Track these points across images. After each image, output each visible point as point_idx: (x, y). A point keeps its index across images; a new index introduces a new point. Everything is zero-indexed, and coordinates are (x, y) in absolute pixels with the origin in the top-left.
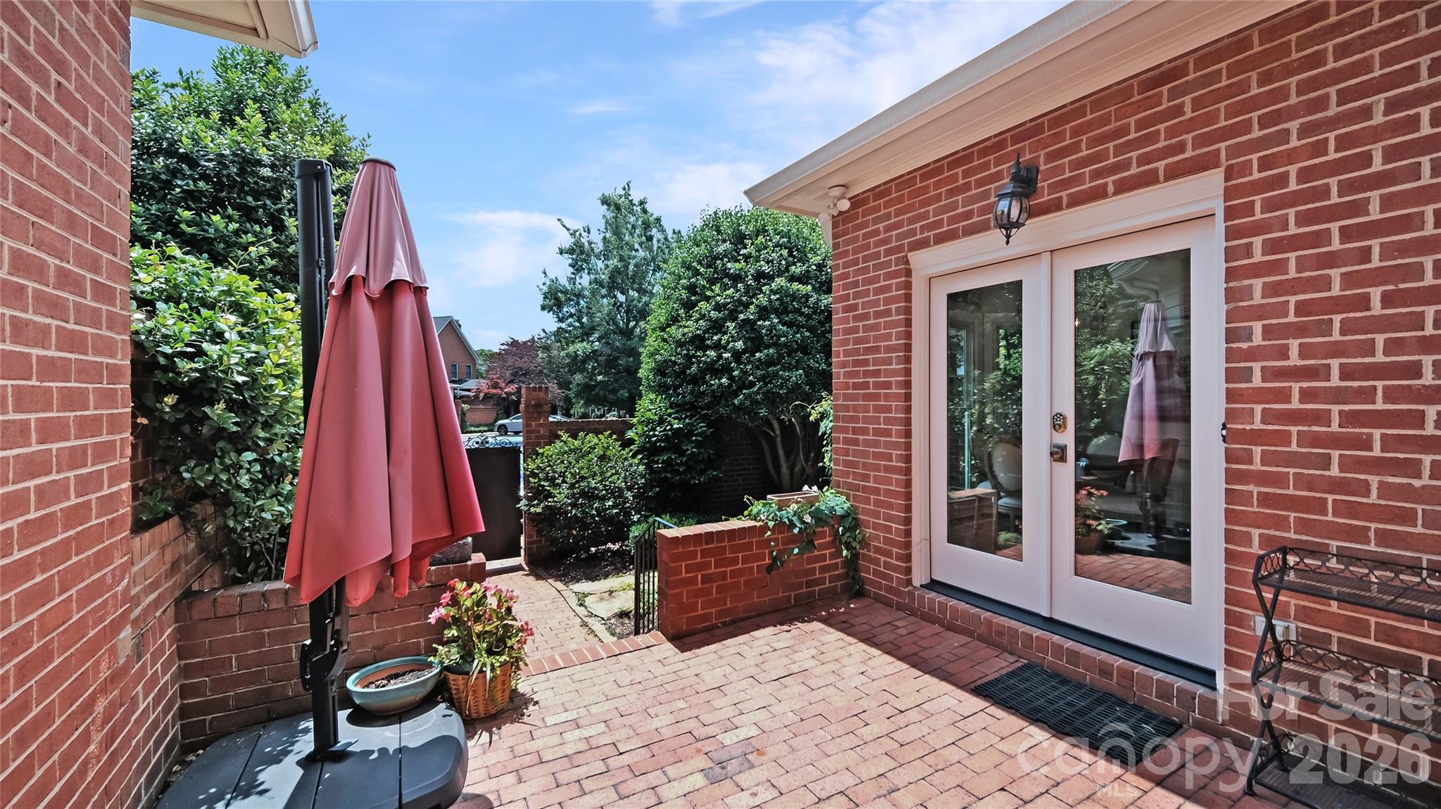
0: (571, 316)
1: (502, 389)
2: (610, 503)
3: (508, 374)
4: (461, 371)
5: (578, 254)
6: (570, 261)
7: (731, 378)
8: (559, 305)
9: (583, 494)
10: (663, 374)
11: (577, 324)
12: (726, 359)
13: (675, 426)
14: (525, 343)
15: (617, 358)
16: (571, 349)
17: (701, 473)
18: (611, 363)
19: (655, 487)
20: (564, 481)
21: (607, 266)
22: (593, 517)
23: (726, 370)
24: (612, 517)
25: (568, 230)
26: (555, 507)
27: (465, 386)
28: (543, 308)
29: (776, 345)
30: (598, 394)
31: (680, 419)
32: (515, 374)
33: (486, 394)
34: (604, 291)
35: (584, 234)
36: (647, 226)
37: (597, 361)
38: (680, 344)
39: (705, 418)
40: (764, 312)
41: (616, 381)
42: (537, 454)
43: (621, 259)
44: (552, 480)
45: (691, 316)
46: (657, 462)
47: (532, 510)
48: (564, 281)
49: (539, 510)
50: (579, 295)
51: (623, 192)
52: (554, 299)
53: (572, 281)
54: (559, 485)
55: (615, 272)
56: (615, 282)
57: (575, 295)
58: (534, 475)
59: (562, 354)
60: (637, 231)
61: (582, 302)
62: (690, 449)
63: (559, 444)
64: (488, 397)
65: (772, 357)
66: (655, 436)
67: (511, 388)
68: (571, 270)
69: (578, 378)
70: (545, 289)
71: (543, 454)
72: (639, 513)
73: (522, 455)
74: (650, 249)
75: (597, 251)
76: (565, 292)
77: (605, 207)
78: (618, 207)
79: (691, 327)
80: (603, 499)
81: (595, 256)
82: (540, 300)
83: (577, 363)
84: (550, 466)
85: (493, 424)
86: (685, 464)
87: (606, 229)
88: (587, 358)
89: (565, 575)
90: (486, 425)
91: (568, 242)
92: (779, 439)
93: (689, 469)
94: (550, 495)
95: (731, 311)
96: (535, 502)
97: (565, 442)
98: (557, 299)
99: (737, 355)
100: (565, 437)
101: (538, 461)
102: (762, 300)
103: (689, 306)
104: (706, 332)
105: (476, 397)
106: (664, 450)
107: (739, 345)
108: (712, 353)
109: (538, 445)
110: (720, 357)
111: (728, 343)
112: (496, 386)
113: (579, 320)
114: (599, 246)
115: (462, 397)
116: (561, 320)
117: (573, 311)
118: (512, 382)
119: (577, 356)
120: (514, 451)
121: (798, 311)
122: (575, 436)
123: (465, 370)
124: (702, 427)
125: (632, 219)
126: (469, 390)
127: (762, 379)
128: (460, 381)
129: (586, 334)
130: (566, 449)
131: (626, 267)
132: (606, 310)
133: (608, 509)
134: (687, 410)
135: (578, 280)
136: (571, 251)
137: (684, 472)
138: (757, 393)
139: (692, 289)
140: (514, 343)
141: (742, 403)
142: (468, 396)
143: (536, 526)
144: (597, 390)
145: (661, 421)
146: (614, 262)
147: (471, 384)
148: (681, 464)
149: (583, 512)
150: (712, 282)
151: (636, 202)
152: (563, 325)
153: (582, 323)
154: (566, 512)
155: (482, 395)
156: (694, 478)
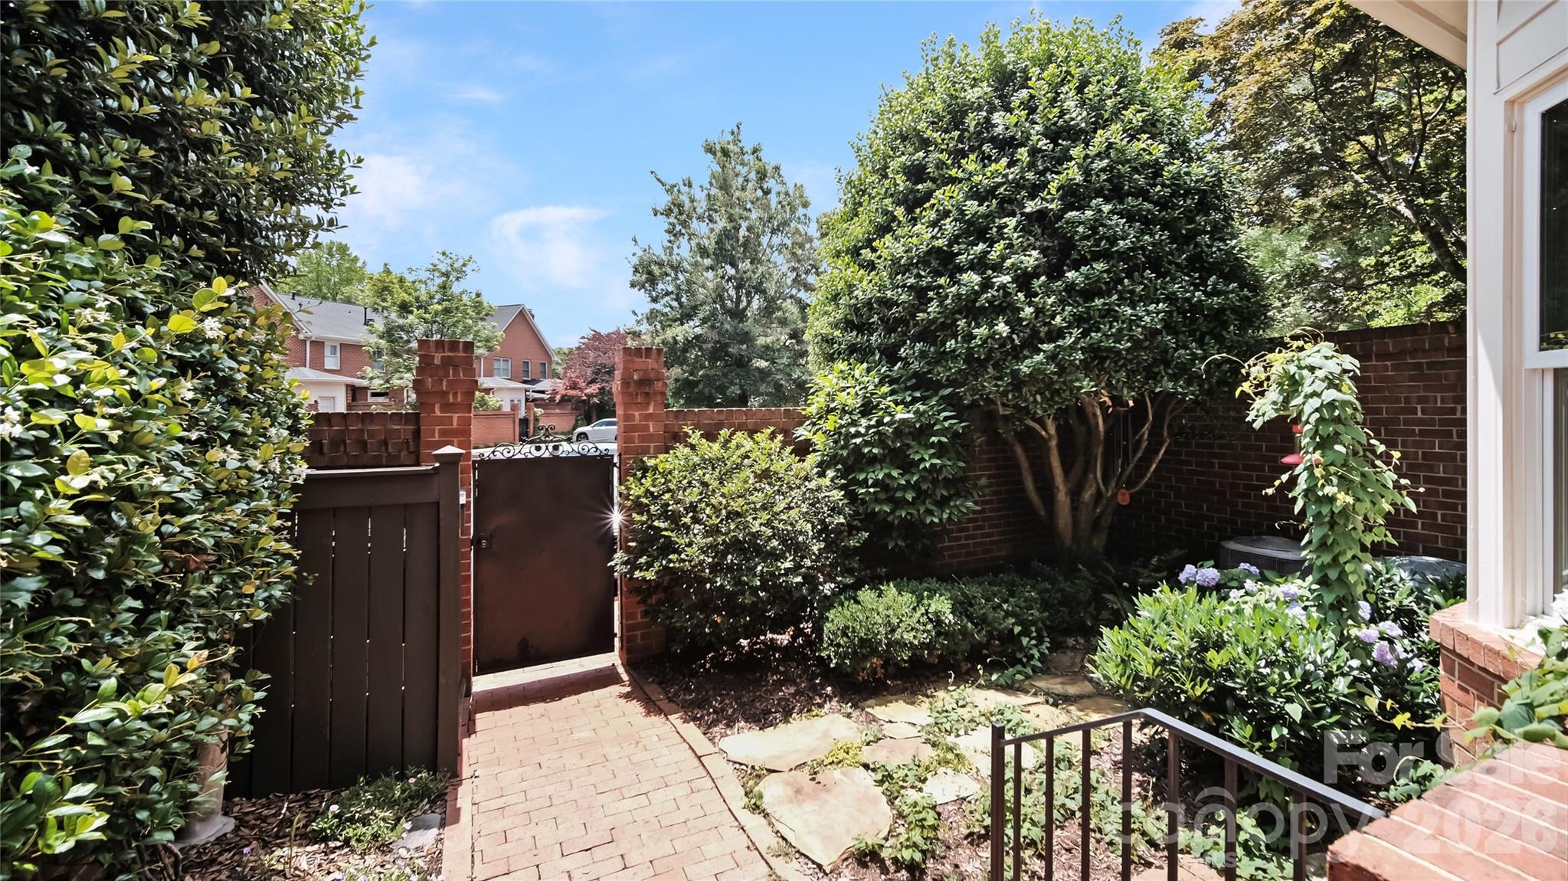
0: (668, 294)
1: (581, 389)
2: (788, 565)
3: (589, 372)
4: (534, 370)
5: (678, 215)
6: (667, 227)
7: (1014, 323)
8: (652, 280)
9: (735, 546)
10: (863, 328)
11: (675, 304)
12: (1003, 287)
13: (899, 416)
14: (609, 335)
15: (727, 345)
16: (669, 334)
17: (942, 503)
18: (719, 352)
19: (859, 530)
20: (696, 520)
21: (712, 230)
22: (754, 590)
23: (1004, 307)
24: (789, 589)
25: (663, 184)
26: (681, 569)
27: (538, 387)
28: (633, 285)
29: (1105, 255)
30: (701, 392)
31: (907, 405)
32: (597, 373)
33: (563, 396)
34: (708, 262)
35: (684, 189)
36: (762, 176)
37: (701, 349)
38: (898, 268)
39: (951, 402)
40: (1073, 196)
41: (725, 375)
42: (645, 470)
43: (731, 219)
44: (674, 519)
45: (920, 217)
46: (864, 483)
47: (637, 574)
48: (659, 252)
49: (650, 575)
50: (676, 268)
51: (731, 138)
52: (647, 275)
53: (669, 250)
54: (687, 528)
55: (725, 235)
56: (723, 251)
57: (672, 267)
58: (640, 507)
59: (658, 340)
60: (750, 185)
61: (680, 276)
62: (929, 460)
63: (682, 450)
64: (565, 399)
65: (1099, 279)
66: (858, 434)
67: (593, 389)
68: (667, 236)
69: (676, 372)
70: (635, 261)
71: (655, 468)
72: (833, 580)
73: (616, 470)
74: (766, 207)
75: (699, 211)
76: (660, 264)
77: (710, 156)
78: (725, 153)
79: (922, 236)
80: (776, 556)
81: (698, 218)
82: (630, 276)
83: (675, 353)
84: (669, 490)
85: (571, 432)
86: (916, 487)
87: (711, 184)
88: (689, 344)
89: (702, 704)
90: (562, 433)
91: (663, 200)
92: (1054, 443)
93: (921, 495)
94: (669, 547)
95: (1003, 201)
96: (643, 560)
97: (693, 447)
98: (650, 273)
99: (1024, 280)
100: (695, 437)
101: (647, 482)
102: (1073, 173)
103: (913, 203)
104: (955, 240)
105: (552, 400)
106: (873, 460)
107: (1031, 259)
108: (972, 278)
109: (645, 451)
110: (986, 285)
111: (1003, 258)
112: (574, 386)
113: (678, 299)
114: (702, 206)
115: (534, 400)
116: (655, 300)
117: (670, 288)
118: (593, 381)
119: (676, 342)
120: (603, 463)
121: (1143, 194)
122: (710, 436)
123: (539, 369)
124: (947, 420)
125: (743, 170)
126: (543, 392)
127: (1078, 320)
128: (533, 382)
129: (686, 316)
130: (696, 460)
131: (737, 229)
132: (710, 285)
133: (786, 575)
134: (914, 388)
135: (676, 251)
136: (668, 212)
137: (913, 503)
138: (1072, 348)
139: (916, 173)
140: (597, 336)
141: (1036, 371)
142: (542, 399)
143: (643, 601)
144: (701, 386)
145: (867, 409)
146: (722, 224)
147: (546, 384)
148: (908, 486)
149: (738, 582)
150: (959, 155)
151: (748, 148)
152: (658, 306)
153: (681, 304)
154: (702, 581)
155: (558, 398)
156: (930, 512)
